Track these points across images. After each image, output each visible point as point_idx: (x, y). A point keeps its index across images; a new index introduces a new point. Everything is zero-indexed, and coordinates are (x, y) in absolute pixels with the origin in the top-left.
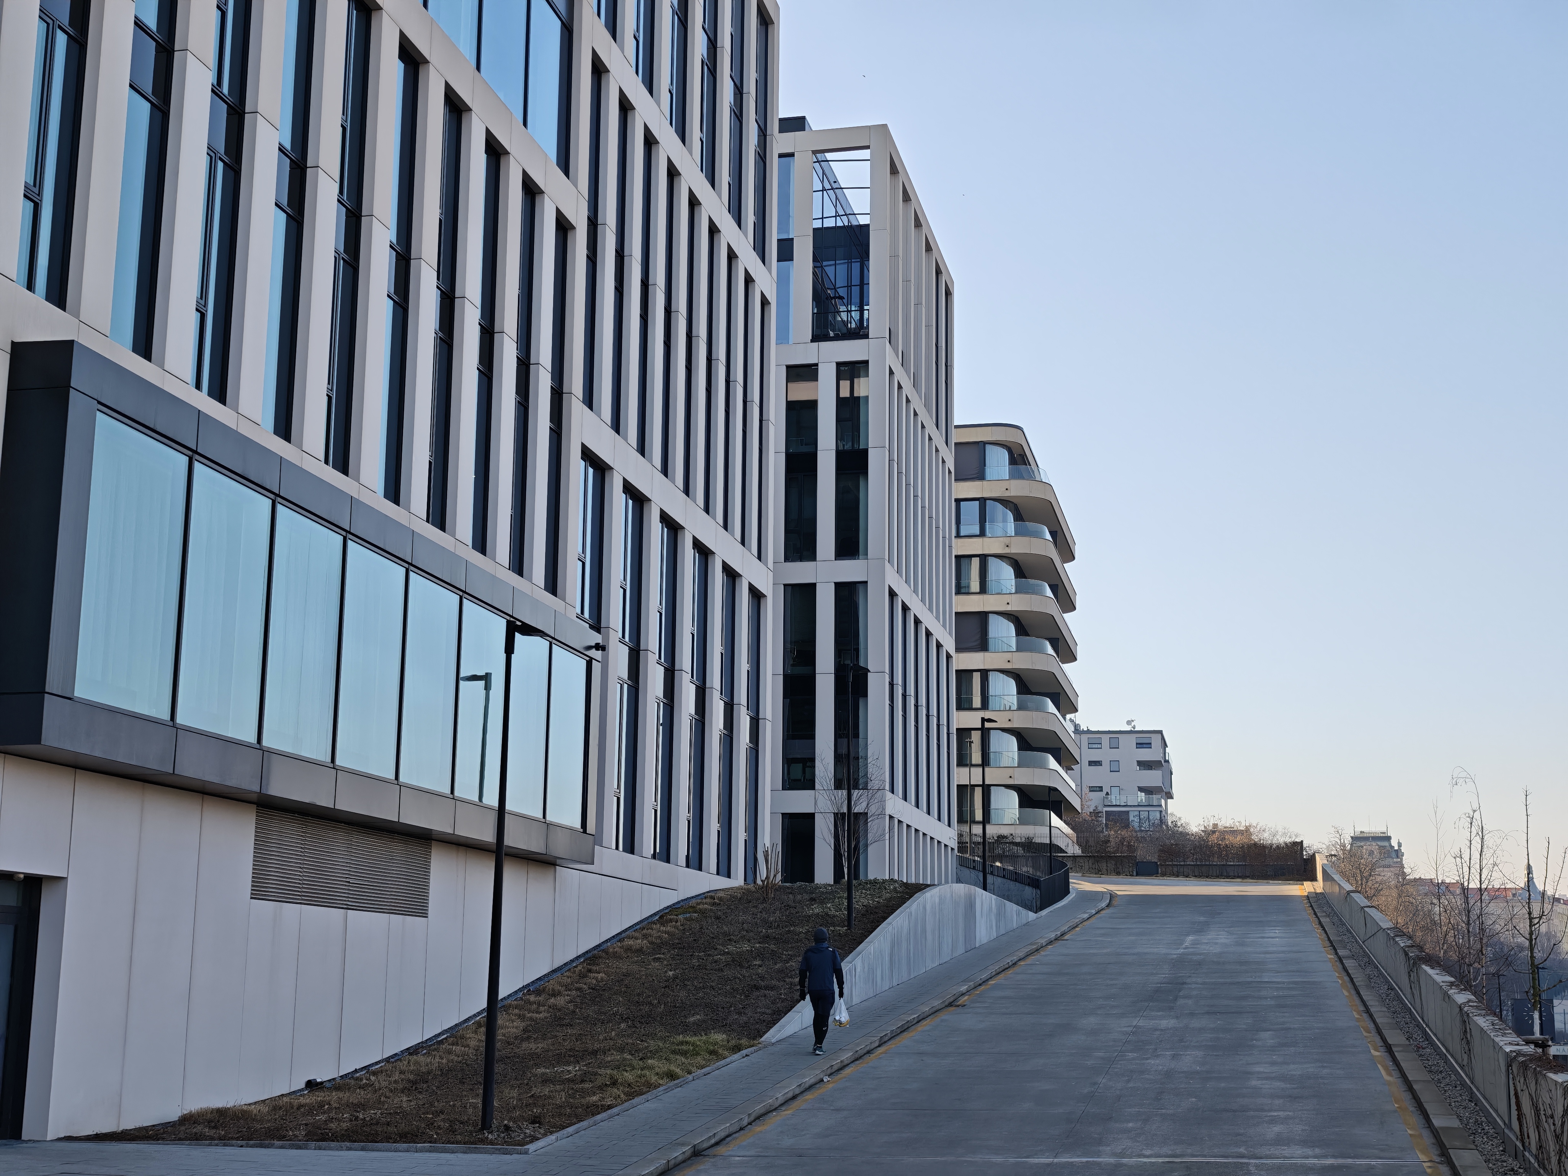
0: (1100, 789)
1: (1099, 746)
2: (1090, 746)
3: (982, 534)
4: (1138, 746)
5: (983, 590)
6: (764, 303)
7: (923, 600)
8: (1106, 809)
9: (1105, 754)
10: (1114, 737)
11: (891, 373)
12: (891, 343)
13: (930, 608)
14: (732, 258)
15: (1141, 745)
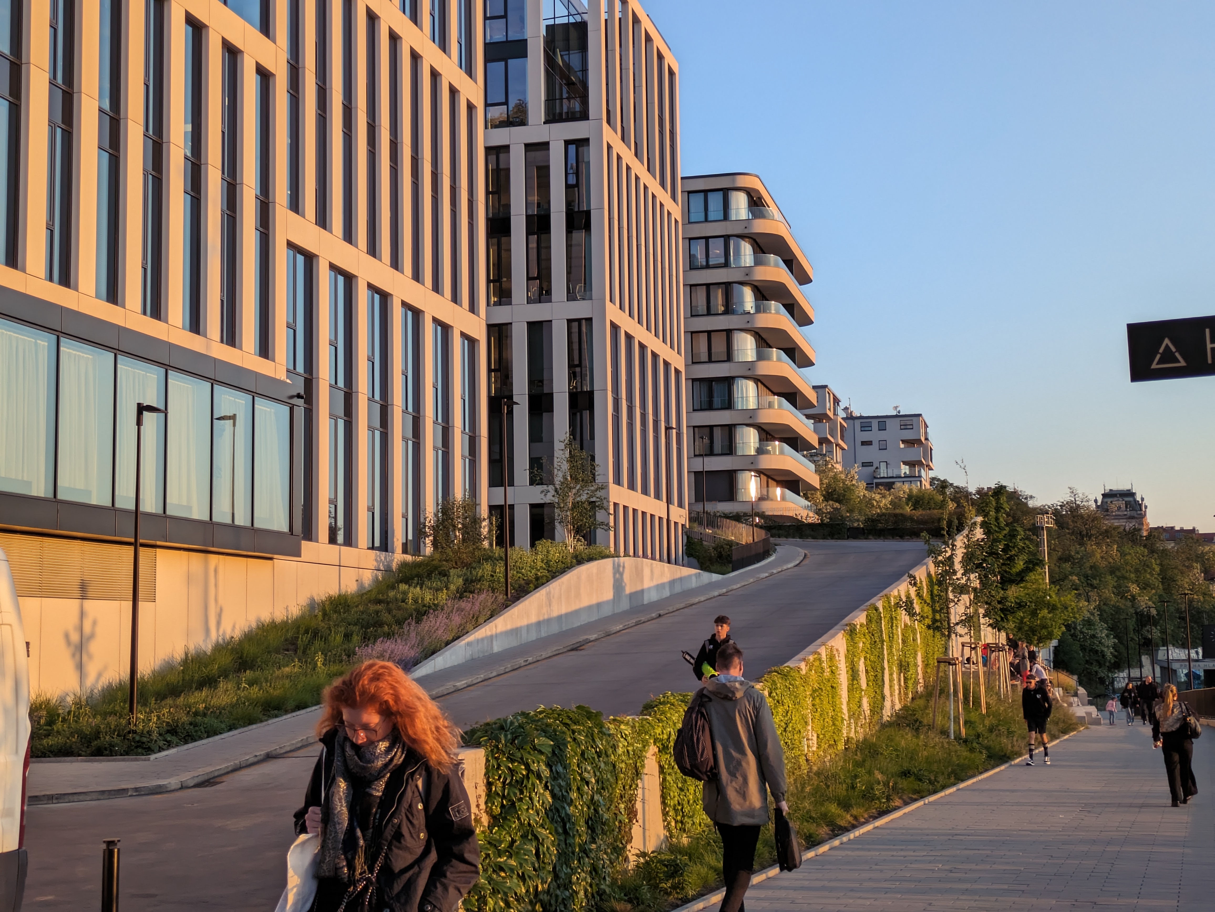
0: (871, 464)
1: (870, 429)
2: (863, 429)
3: (726, 264)
4: (902, 427)
5: (728, 311)
6: (471, 107)
7: (648, 329)
8: (875, 481)
9: (874, 435)
10: (882, 421)
11: (609, 147)
12: (608, 122)
13: (656, 335)
14: (435, 75)
15: (904, 427)
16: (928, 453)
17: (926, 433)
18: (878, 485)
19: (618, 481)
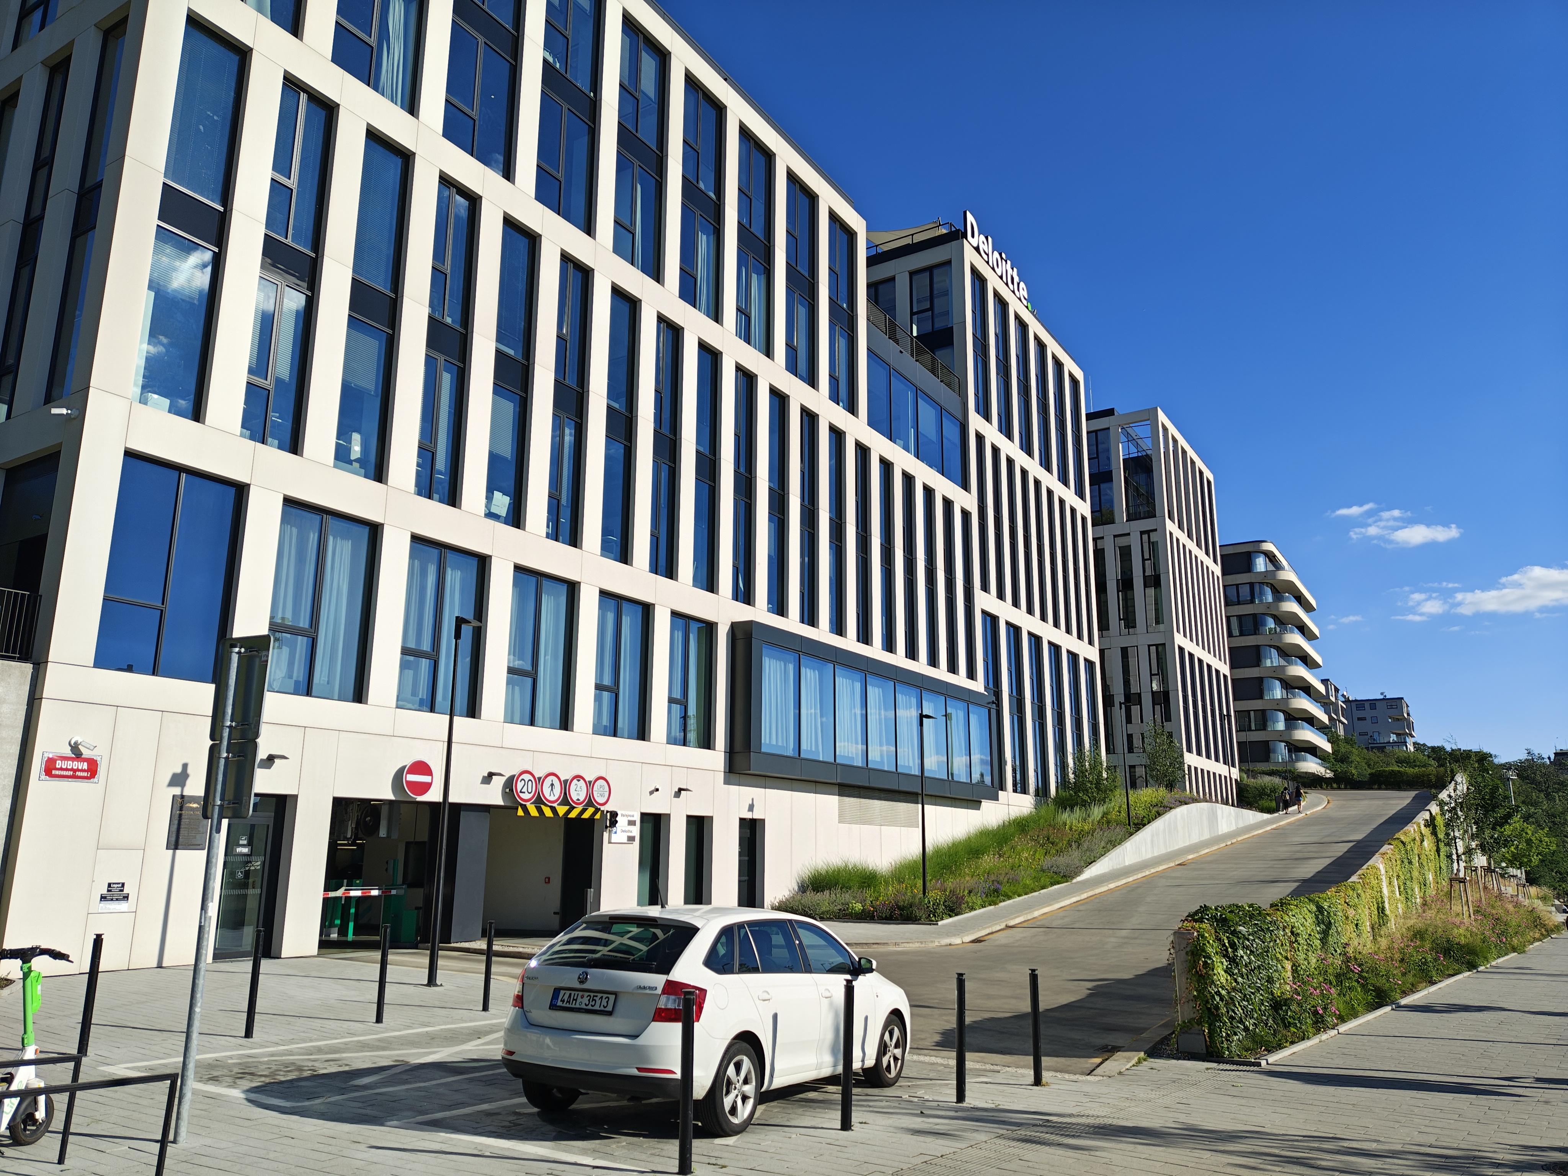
0: (1366, 734)
1: (1364, 710)
2: (1357, 709)
3: (1253, 602)
4: (1389, 707)
6: (1084, 519)
7: (1204, 648)
8: (1370, 745)
9: (1367, 713)
10: (1373, 703)
11: (1171, 534)
12: (1169, 518)
13: (1209, 652)
14: (1062, 502)
15: (1391, 707)
16: (1410, 726)
17: (1408, 711)
18: (1372, 748)
19: (1189, 750)
